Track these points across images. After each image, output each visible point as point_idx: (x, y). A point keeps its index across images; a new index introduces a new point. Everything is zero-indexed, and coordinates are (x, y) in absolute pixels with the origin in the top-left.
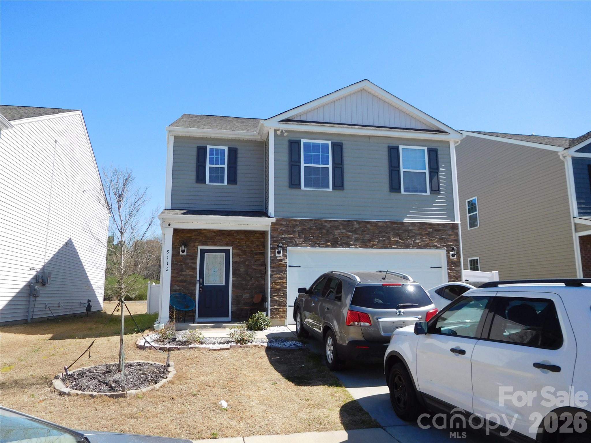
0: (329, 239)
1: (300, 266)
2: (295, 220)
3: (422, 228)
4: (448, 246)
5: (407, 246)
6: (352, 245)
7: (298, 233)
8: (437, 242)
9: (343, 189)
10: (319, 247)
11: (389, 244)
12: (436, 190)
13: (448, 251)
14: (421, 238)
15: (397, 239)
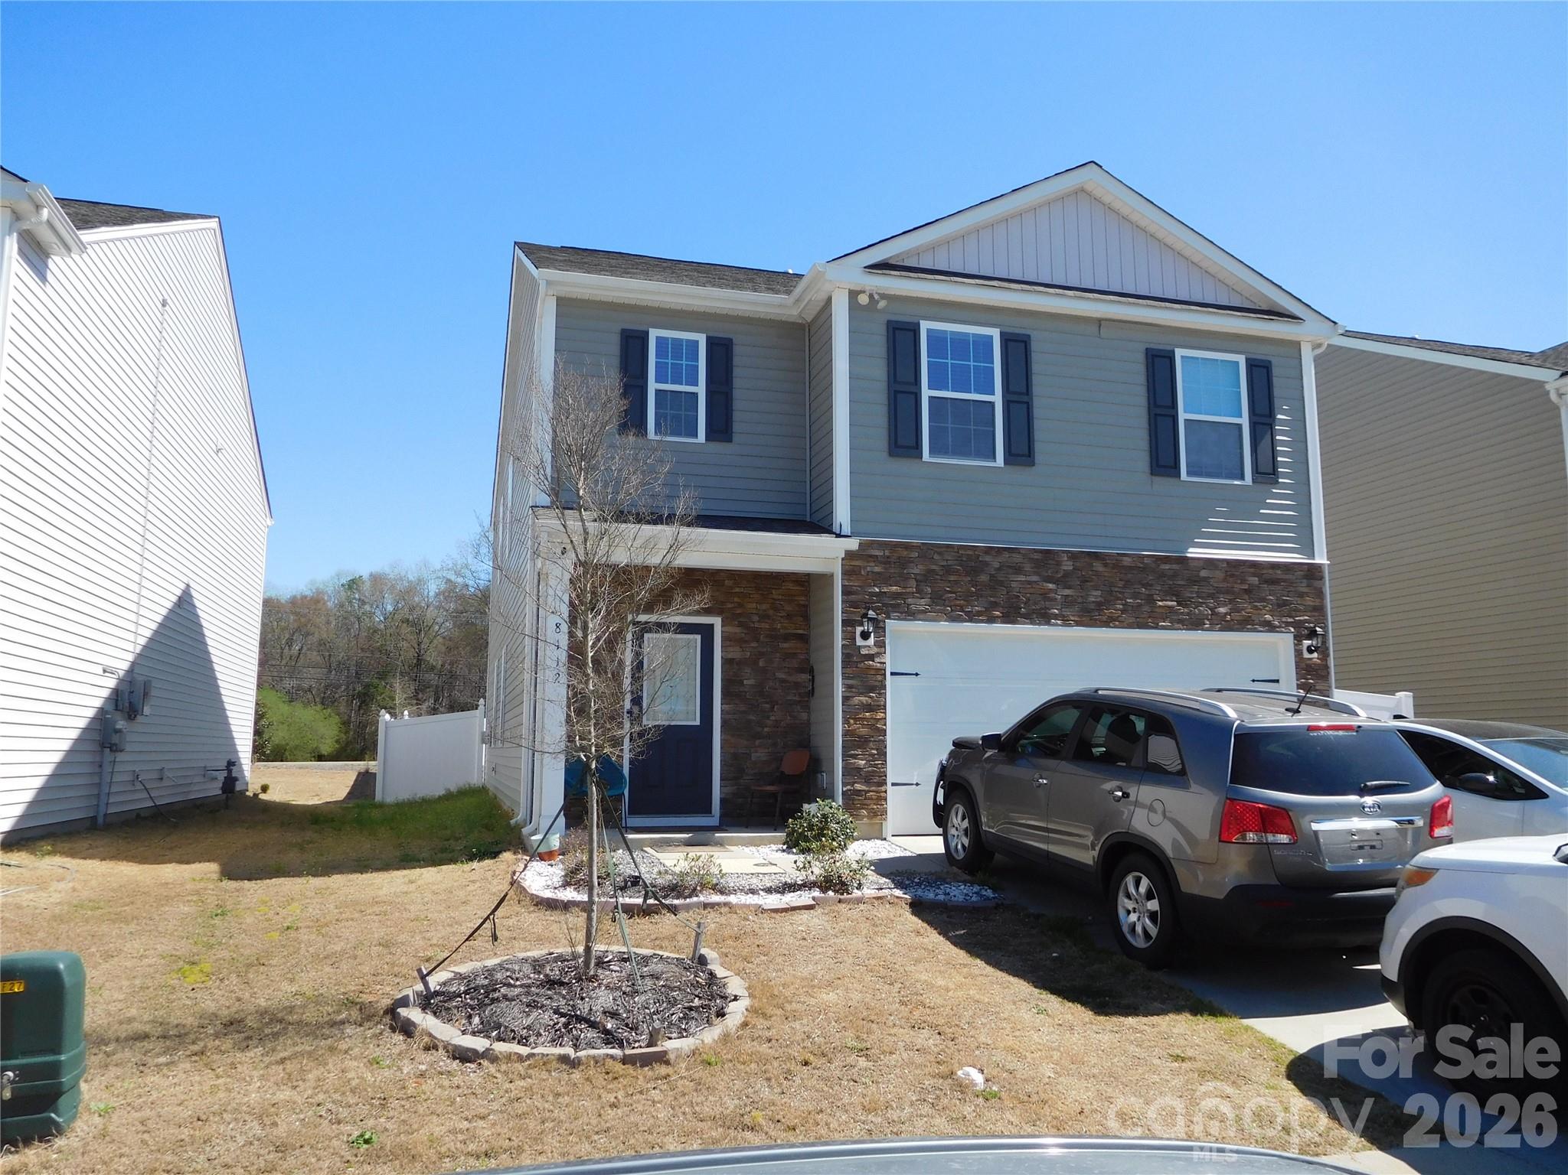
0: (998, 601)
1: (917, 674)
2: (907, 547)
3: (1232, 576)
4: (1298, 625)
5: (1196, 624)
6: (1056, 617)
7: (913, 583)
8: (1272, 612)
9: (1032, 464)
10: (971, 621)
11: (1149, 617)
12: (1266, 473)
13: (1298, 639)
14: (1231, 601)
15: (1170, 603)
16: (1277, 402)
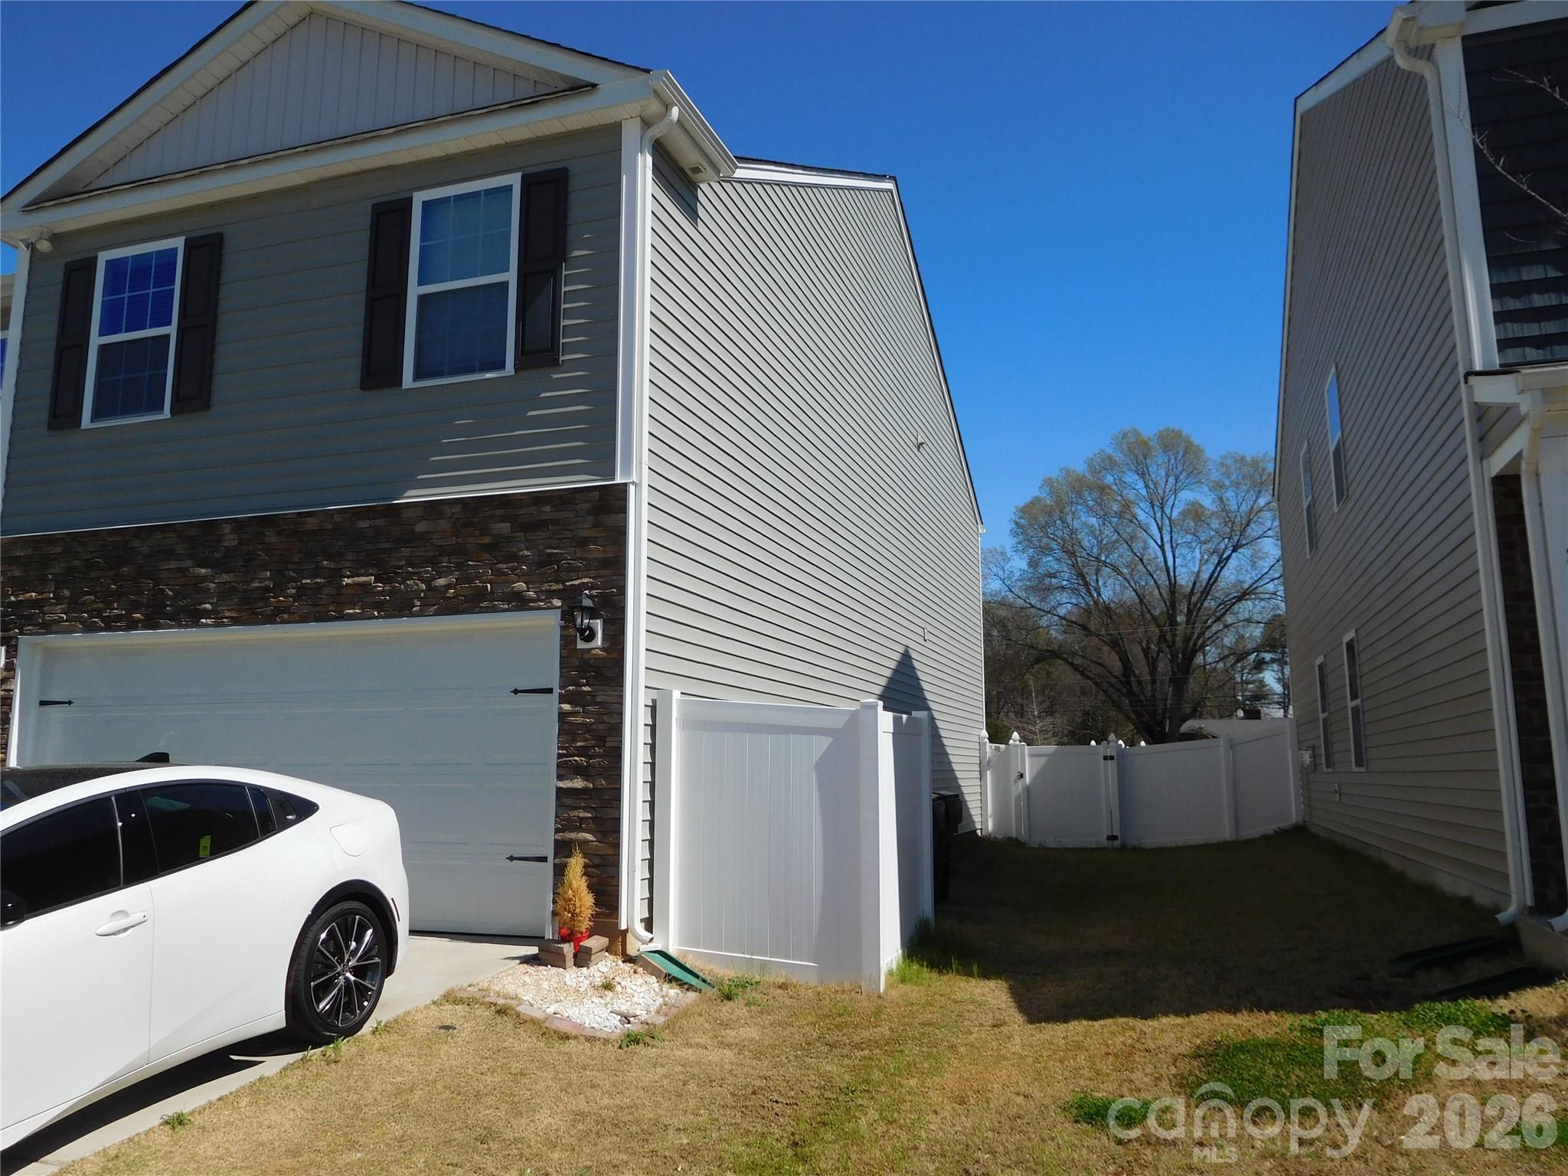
0: (140, 599)
1: (69, 703)
2: (51, 540)
3: (467, 524)
4: (565, 594)
5: (399, 607)
6: (207, 614)
7: (52, 585)
8: (527, 578)
9: (207, 406)
10: (108, 628)
11: (333, 603)
12: (541, 350)
13: (568, 616)
14: (460, 566)
15: (362, 579)
16: (573, 231)
